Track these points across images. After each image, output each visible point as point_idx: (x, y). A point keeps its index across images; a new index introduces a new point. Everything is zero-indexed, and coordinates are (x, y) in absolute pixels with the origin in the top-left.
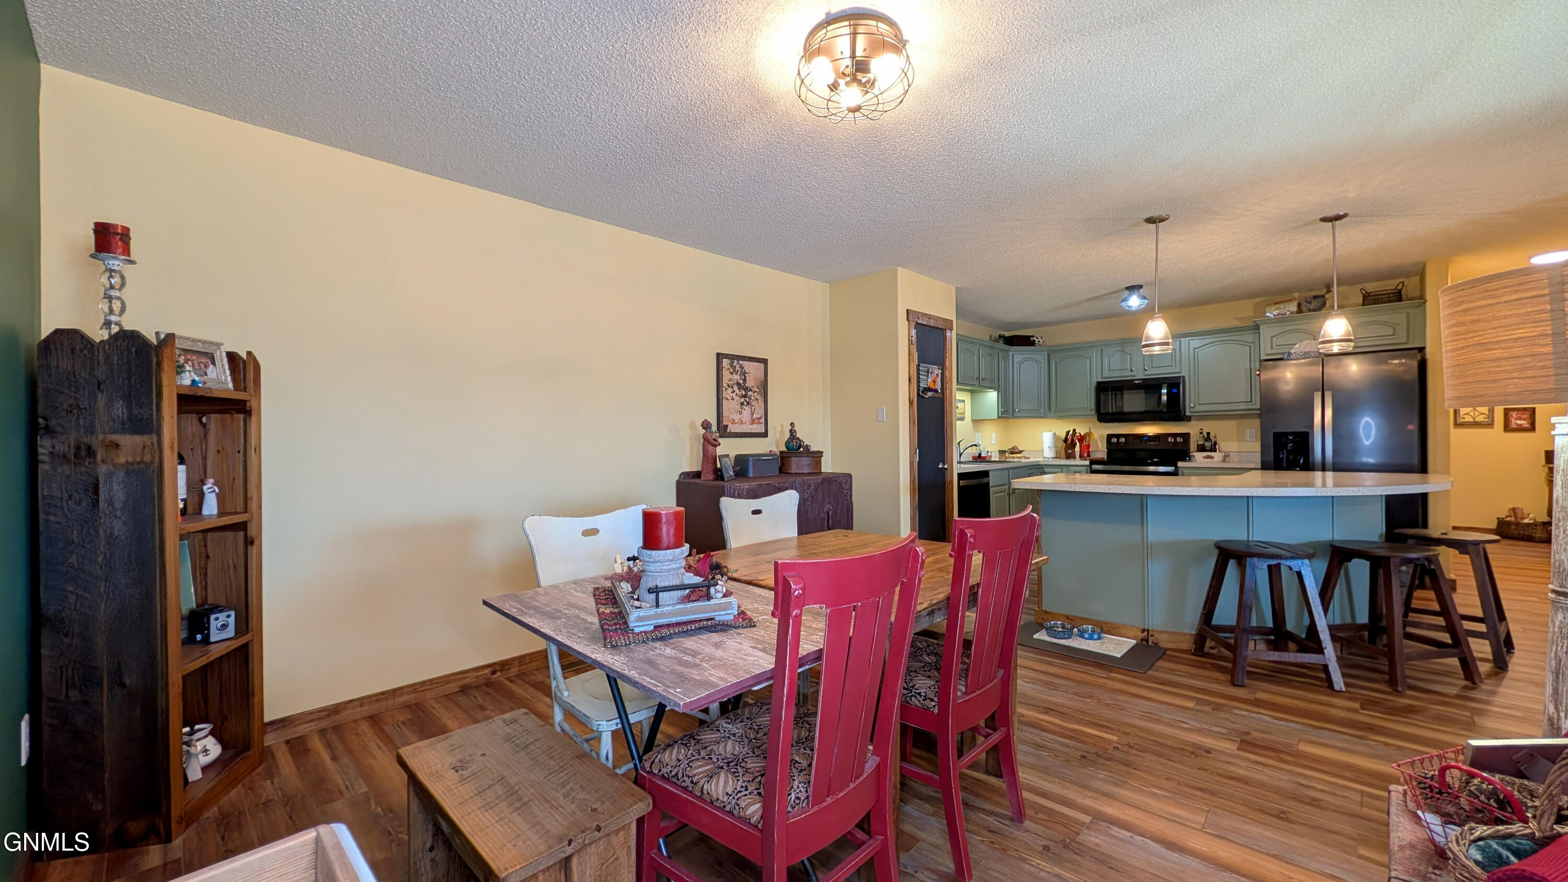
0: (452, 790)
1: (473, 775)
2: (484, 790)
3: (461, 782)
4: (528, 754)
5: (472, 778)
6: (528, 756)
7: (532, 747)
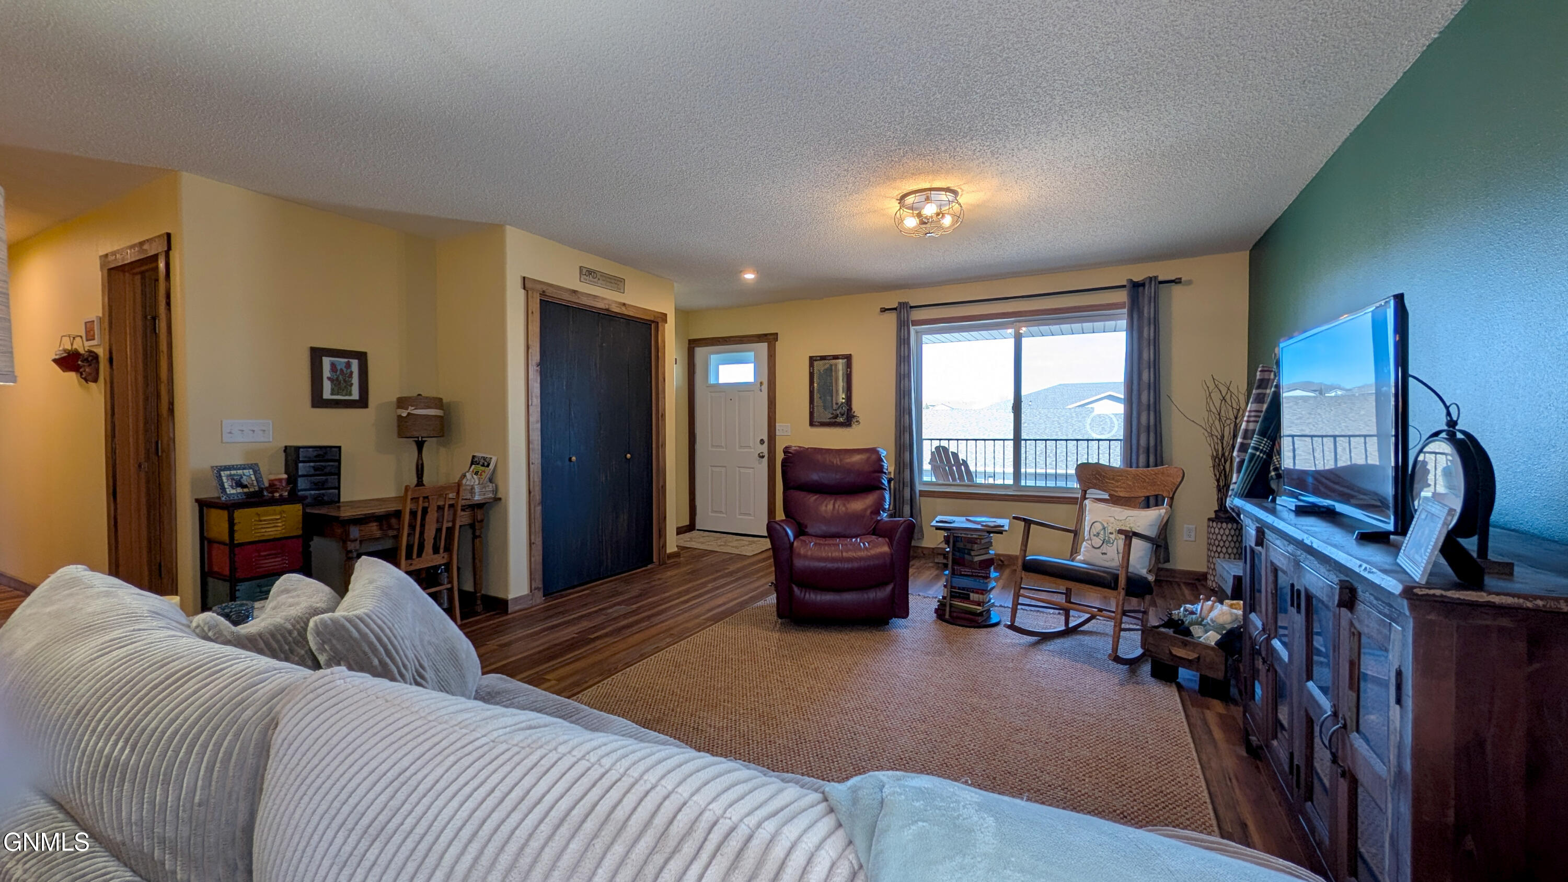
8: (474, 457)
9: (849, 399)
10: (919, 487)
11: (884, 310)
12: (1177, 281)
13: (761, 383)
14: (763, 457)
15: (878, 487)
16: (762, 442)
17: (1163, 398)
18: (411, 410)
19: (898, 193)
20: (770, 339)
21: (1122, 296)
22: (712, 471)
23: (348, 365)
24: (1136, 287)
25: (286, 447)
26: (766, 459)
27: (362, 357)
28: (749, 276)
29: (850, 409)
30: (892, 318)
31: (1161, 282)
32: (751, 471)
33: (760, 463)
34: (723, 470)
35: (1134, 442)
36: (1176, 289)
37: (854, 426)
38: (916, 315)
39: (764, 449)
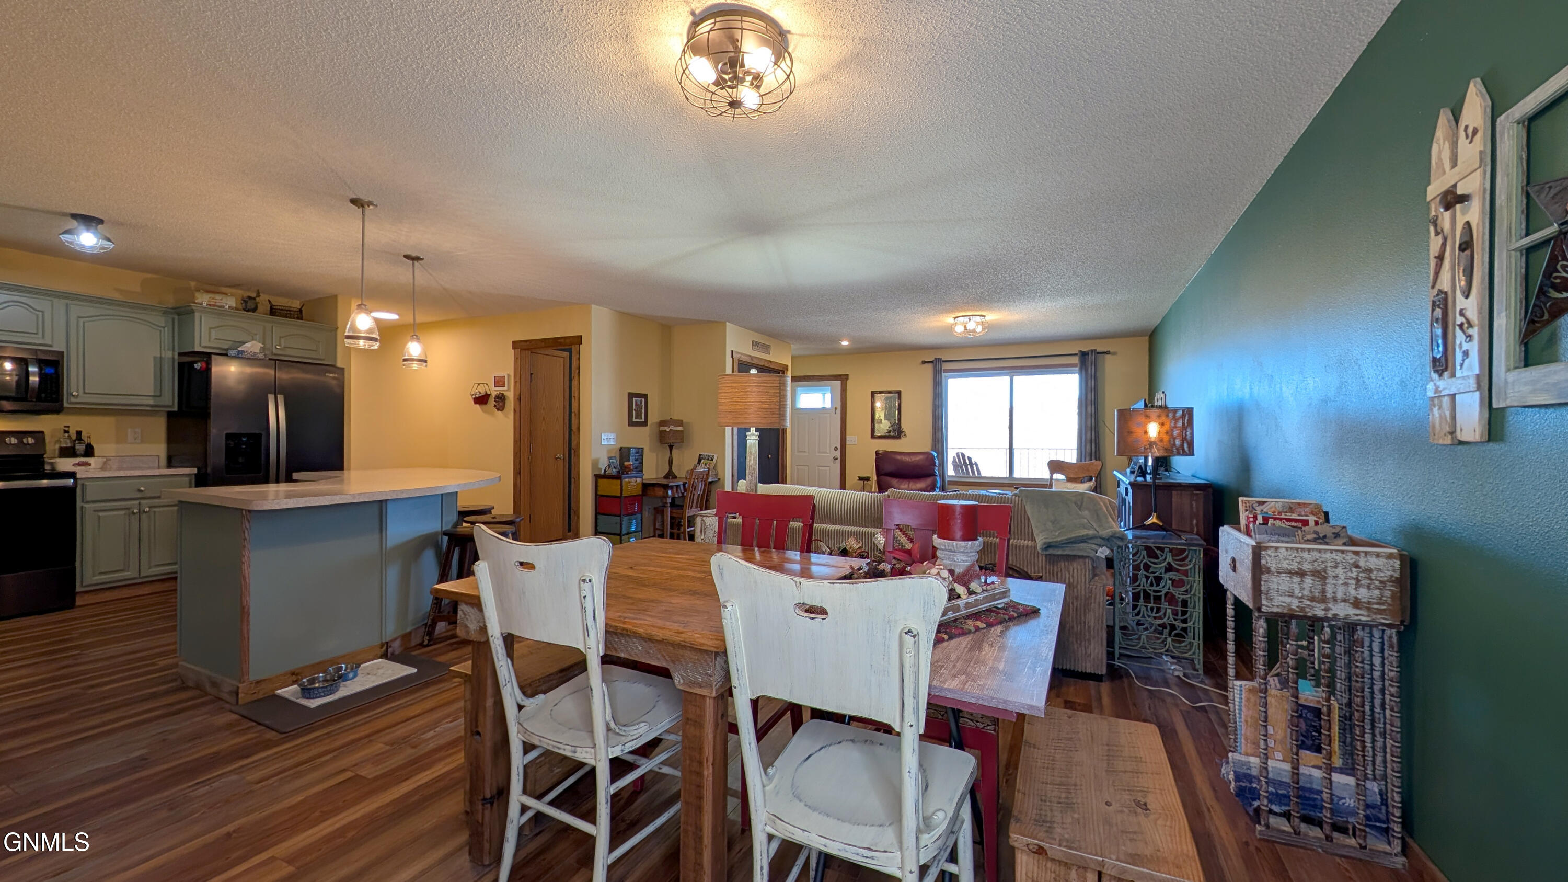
0: (1161, 790)
1: (1133, 791)
2: (1132, 772)
3: (1147, 792)
4: (1068, 777)
5: (1135, 789)
6: (1070, 775)
7: (1058, 780)
8: (700, 455)
9: (899, 419)
10: (947, 479)
11: (924, 362)
12: (1108, 353)
13: (836, 408)
14: (836, 459)
15: (934, 475)
16: (836, 449)
17: (1101, 424)
18: (672, 427)
19: (955, 316)
20: (843, 378)
21: (1076, 360)
22: (798, 469)
23: (641, 401)
24: (1084, 355)
25: (621, 448)
26: (839, 460)
27: (645, 396)
28: (845, 343)
29: (900, 427)
30: (929, 367)
31: (1098, 353)
32: (827, 468)
33: (834, 463)
34: (806, 468)
35: (1083, 449)
36: (1107, 356)
37: (902, 438)
38: (946, 366)
39: (838, 454)
